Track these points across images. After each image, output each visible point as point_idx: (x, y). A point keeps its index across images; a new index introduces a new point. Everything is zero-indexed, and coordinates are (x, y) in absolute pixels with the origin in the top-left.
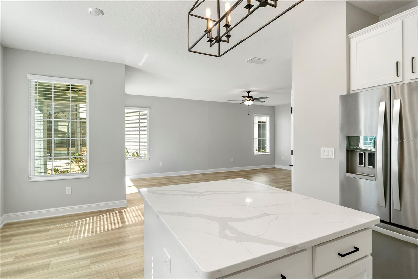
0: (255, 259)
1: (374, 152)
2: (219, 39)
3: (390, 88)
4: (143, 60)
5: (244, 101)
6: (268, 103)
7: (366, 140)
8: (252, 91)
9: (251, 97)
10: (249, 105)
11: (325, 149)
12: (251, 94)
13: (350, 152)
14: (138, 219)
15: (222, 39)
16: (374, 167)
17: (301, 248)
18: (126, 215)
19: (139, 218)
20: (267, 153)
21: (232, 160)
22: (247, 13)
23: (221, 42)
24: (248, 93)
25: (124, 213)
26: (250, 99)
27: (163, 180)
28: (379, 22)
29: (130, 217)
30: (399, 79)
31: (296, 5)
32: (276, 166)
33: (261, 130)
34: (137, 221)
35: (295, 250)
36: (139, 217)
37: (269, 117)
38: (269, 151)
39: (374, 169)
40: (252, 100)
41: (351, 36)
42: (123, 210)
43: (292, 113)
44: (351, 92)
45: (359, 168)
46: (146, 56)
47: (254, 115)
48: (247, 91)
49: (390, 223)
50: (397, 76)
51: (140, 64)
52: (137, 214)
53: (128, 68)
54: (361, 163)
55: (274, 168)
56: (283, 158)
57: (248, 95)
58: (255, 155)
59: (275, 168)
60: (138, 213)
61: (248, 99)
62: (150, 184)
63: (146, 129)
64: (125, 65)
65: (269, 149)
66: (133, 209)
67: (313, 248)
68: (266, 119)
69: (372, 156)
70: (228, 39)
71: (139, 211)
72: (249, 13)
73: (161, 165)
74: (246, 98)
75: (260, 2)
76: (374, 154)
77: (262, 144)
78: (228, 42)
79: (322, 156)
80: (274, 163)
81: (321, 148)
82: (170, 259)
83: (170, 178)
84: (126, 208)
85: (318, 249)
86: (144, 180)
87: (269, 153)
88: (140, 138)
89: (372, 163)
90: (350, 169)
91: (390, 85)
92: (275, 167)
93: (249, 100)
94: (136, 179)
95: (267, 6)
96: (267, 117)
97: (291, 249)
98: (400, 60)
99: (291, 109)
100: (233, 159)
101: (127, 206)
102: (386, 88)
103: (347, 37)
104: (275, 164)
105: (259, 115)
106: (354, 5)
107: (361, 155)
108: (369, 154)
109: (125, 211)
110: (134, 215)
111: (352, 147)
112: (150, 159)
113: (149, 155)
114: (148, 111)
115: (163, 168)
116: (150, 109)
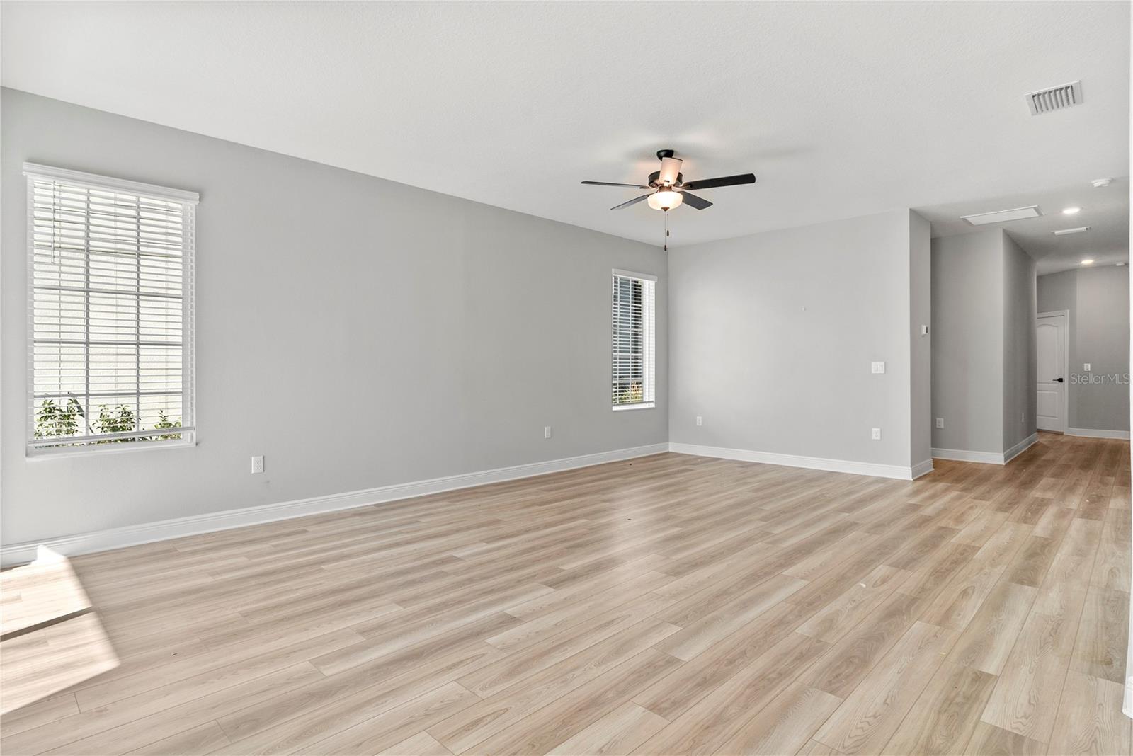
10: (665, 209)
20: (648, 406)
21: (547, 432)
32: (672, 447)
37: (653, 284)
38: (653, 398)
47: (613, 271)
48: (659, 153)
55: (666, 455)
56: (699, 418)
58: (615, 411)
59: (668, 453)
80: (666, 439)
83: (308, 529)
87: (652, 405)
92: (670, 450)
100: (549, 428)
104: (668, 441)
105: (627, 273)
112: (197, 444)
113: (192, 423)
114: (191, 209)
115: (268, 482)
116: (200, 200)
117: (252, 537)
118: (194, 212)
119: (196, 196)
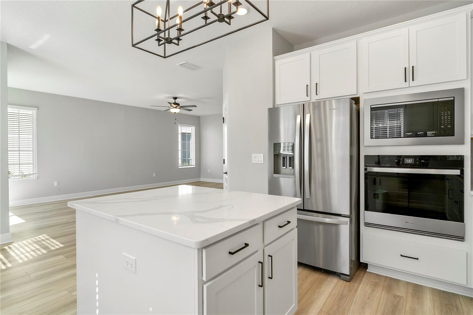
0: (230, 230)
1: (293, 156)
2: (170, 41)
3: (304, 104)
4: (40, 42)
5: (169, 108)
6: (195, 112)
7: (284, 147)
8: (179, 98)
9: (178, 104)
10: (175, 113)
11: (256, 155)
12: (177, 101)
13: (277, 156)
14: (37, 254)
15: (173, 41)
16: (293, 168)
17: (258, 221)
18: (13, 251)
19: (39, 252)
20: (193, 166)
21: (154, 175)
22: (204, 24)
23: (172, 44)
24: (174, 99)
25: (9, 250)
26: (177, 106)
27: (61, 204)
28: (293, 51)
29: (23, 254)
30: (308, 99)
31: (246, 28)
33: (186, 141)
34: (36, 256)
35: (254, 223)
36: (37, 251)
37: (194, 128)
38: (195, 164)
39: (293, 169)
40: (179, 107)
41: (276, 58)
42: (6, 248)
43: (224, 122)
44: (276, 106)
45: (283, 169)
46: (46, 37)
47: (179, 124)
48: (173, 98)
49: (304, 210)
50: (307, 96)
51: (33, 47)
52: (33, 249)
53: (11, 49)
54: (284, 166)
55: (200, 182)
57: (174, 102)
58: (180, 168)
60: (35, 247)
61: (175, 106)
62: (42, 210)
63: (32, 136)
64: (6, 44)
65: (195, 161)
66: (23, 243)
67: (264, 222)
68: (190, 130)
69: (292, 159)
70: (178, 42)
71: (35, 244)
72: (206, 25)
73: (58, 185)
74: (173, 105)
75: (219, 18)
76: (293, 157)
77: (187, 156)
78: (178, 45)
79: (253, 162)
80: (200, 177)
81: (253, 154)
82: (136, 259)
84: (10, 243)
85: (267, 223)
86: (30, 206)
87: (194, 166)
88: (21, 149)
89: (292, 164)
90: (276, 171)
91: (303, 103)
92: (201, 180)
93: (176, 108)
94: (17, 206)
95: (223, 23)
96: (193, 127)
97: (252, 222)
98: (309, 84)
99: (223, 118)
100: (155, 174)
101: (12, 241)
102: (299, 105)
103: (273, 58)
105: (184, 125)
106: (277, 33)
107: (284, 158)
108: (289, 157)
109: (9, 248)
110: (29, 250)
111: (278, 152)
112: (38, 178)
113: (36, 172)
114: (35, 112)
115: (60, 189)
116: (38, 110)
117: (54, 203)
118: (36, 113)
119: (37, 109)
